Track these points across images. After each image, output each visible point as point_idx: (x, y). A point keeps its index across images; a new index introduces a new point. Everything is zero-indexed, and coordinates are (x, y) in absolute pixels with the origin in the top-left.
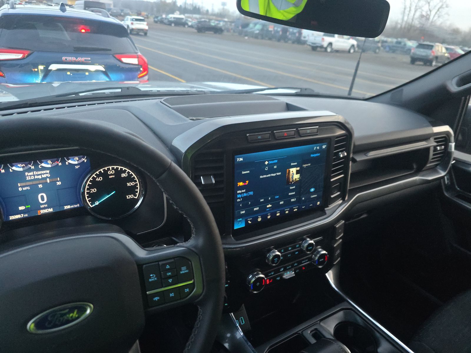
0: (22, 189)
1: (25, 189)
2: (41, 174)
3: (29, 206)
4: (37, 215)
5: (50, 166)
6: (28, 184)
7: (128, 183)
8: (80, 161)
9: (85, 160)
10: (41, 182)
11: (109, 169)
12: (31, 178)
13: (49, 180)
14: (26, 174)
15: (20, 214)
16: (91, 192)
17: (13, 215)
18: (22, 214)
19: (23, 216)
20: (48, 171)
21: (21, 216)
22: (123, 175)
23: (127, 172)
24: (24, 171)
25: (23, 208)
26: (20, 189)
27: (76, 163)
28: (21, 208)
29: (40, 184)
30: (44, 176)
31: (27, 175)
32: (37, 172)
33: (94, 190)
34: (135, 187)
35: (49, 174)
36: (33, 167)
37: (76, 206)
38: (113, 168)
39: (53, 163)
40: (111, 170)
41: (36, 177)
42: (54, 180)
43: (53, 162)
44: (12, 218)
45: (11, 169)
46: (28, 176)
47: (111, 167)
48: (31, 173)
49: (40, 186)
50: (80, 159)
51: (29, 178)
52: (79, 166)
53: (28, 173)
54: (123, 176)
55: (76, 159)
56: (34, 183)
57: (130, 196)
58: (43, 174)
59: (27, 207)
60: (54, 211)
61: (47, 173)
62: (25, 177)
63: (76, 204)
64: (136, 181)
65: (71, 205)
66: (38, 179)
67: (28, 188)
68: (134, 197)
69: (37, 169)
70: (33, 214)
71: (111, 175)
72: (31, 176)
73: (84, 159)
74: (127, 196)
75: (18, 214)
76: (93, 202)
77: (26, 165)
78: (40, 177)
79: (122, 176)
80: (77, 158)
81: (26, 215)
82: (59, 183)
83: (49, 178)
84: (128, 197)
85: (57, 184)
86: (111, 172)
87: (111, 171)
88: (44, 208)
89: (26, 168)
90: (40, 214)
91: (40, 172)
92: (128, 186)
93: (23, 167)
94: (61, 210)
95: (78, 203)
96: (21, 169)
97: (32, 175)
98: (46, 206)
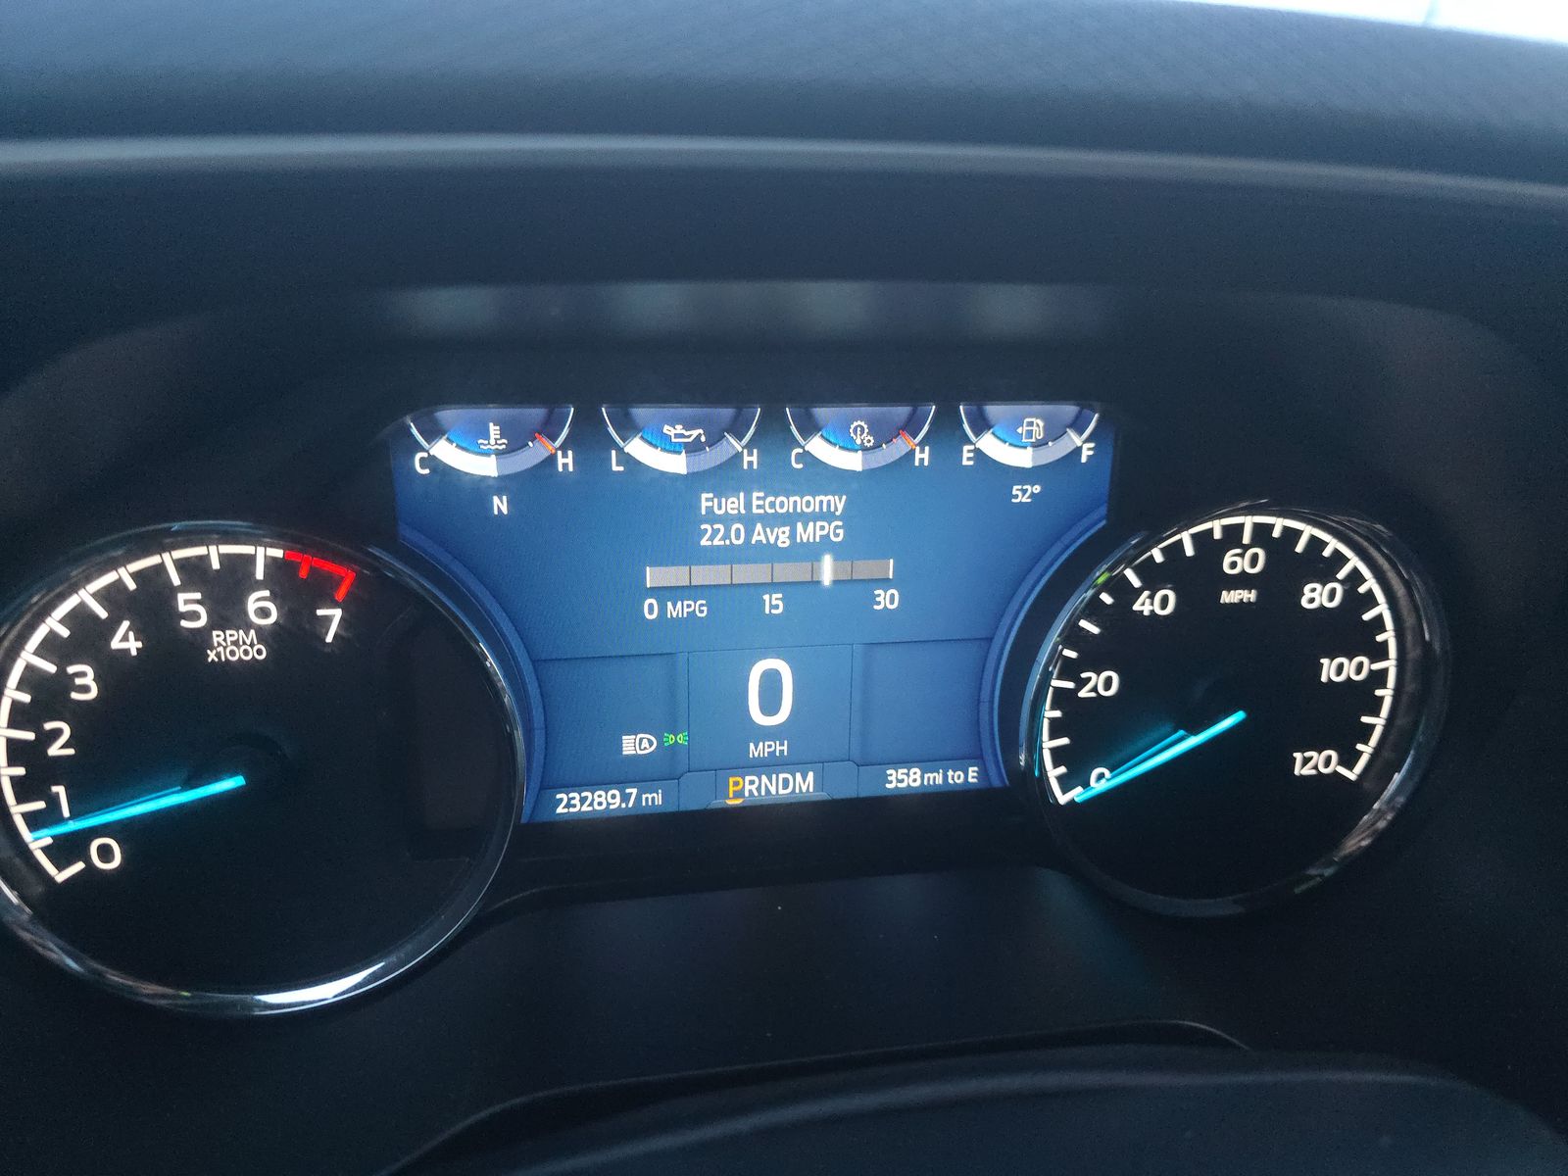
0: (663, 609)
1: (677, 610)
2: (790, 519)
3: (682, 739)
4: (716, 804)
5: (853, 462)
6: (704, 575)
7: (1325, 661)
8: (1056, 451)
9: (1086, 446)
10: (786, 572)
11: (1233, 534)
12: (726, 536)
13: (835, 571)
14: (706, 500)
15: (621, 783)
16: (1083, 693)
17: (578, 786)
18: (632, 782)
19: (638, 798)
20: (839, 504)
21: (625, 798)
22: (1316, 596)
23: (1341, 575)
24: (695, 481)
25: (645, 744)
26: (650, 610)
27: (1023, 458)
28: (633, 745)
29: (773, 586)
30: (808, 533)
31: (710, 510)
32: (772, 499)
33: (1102, 683)
34: (1363, 695)
35: (840, 523)
36: (751, 459)
37: (956, 778)
38: (1262, 533)
39: (877, 446)
40: (1246, 548)
41: (759, 535)
42: (865, 569)
43: (883, 435)
44: (568, 806)
45: (620, 450)
46: (711, 518)
47: (1248, 522)
48: (733, 504)
49: (774, 603)
50: (1054, 433)
51: (716, 532)
52: (1037, 489)
53: (719, 494)
54: (1312, 600)
55: (1030, 434)
56: (745, 574)
57: (1317, 758)
58: (807, 518)
59: (670, 739)
60: (823, 796)
61: (829, 517)
62: (691, 520)
63: (960, 761)
64: (1379, 652)
65: (927, 762)
66: (769, 553)
67: (699, 608)
68: (1342, 770)
69: (776, 478)
70: (694, 798)
71: (1242, 581)
72: (727, 520)
73: (1078, 440)
74: (1298, 756)
75: (605, 784)
76: (1076, 769)
77: (715, 439)
78: (782, 537)
79: (1304, 603)
80: (1038, 427)
81: (654, 799)
82: (887, 600)
83: (839, 552)
84: (1306, 761)
85: (873, 600)
86: (1244, 565)
87: (1242, 555)
88: (769, 766)
89: (713, 457)
90: (738, 802)
91: (787, 504)
92: (1324, 679)
93: (693, 448)
94: (865, 792)
95: (977, 757)
96: (676, 464)
97: (739, 518)
98: (782, 748)
